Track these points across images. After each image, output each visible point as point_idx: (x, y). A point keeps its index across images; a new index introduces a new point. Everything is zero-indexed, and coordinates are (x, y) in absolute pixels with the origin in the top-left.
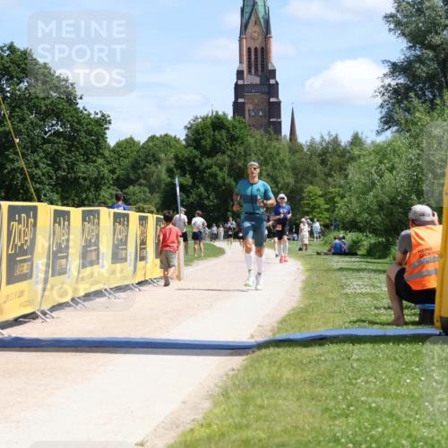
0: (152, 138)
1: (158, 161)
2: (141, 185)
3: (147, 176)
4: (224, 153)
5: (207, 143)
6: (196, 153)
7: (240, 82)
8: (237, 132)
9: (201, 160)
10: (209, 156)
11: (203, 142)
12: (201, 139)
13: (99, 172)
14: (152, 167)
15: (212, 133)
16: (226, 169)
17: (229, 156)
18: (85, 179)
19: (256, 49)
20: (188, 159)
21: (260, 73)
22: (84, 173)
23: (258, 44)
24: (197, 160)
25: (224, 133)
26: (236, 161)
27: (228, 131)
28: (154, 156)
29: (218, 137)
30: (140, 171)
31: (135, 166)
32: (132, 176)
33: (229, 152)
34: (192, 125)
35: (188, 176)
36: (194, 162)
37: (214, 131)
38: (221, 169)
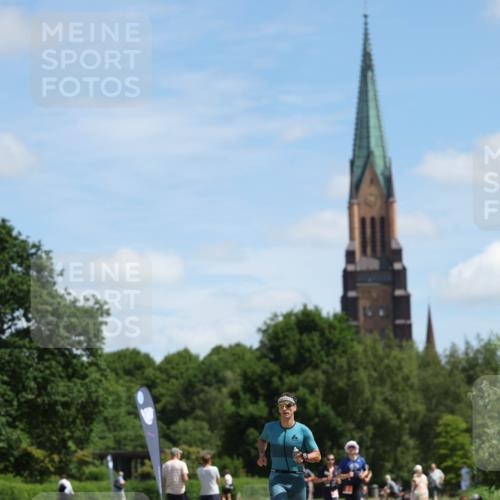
0: (217, 350)
1: (222, 381)
2: (196, 418)
3: (205, 405)
4: (316, 367)
5: (290, 352)
6: (274, 367)
7: (351, 268)
8: (336, 336)
9: (281, 379)
10: (293, 374)
11: (284, 352)
12: (281, 346)
13: (90, 394)
14: (212, 392)
15: (298, 337)
16: (319, 392)
17: (324, 372)
18: (66, 405)
19: (373, 219)
20: (261, 377)
21: (379, 254)
22: (64, 395)
23: (375, 212)
24: (275, 379)
25: (316, 336)
26: (335, 379)
27: (322, 334)
28: (216, 375)
29: (307, 343)
30: (195, 398)
31: (189, 390)
32: (185, 406)
33: (324, 366)
34: (268, 326)
35: (262, 404)
36: (270, 382)
37: (301, 333)
38: (312, 392)
